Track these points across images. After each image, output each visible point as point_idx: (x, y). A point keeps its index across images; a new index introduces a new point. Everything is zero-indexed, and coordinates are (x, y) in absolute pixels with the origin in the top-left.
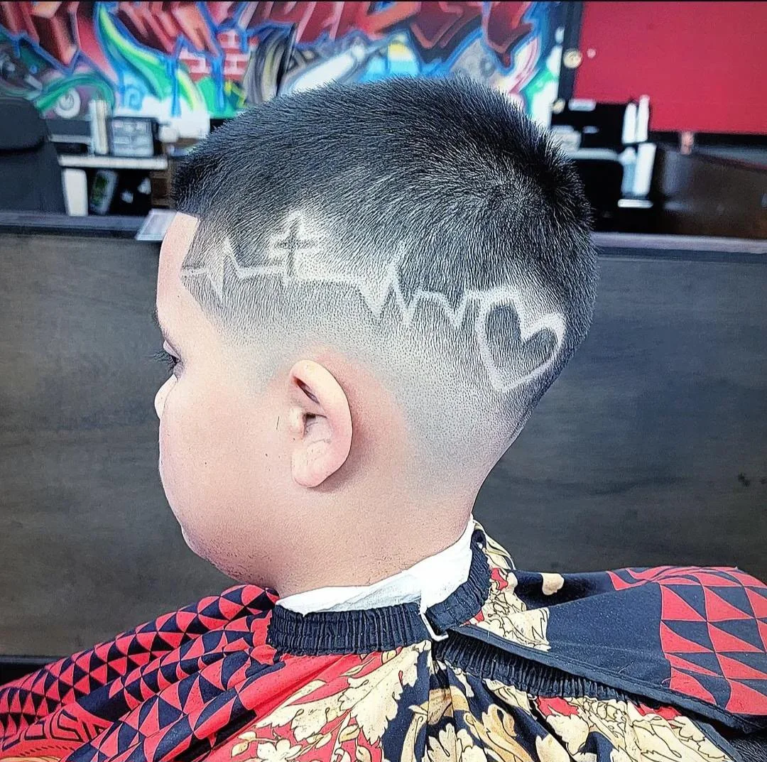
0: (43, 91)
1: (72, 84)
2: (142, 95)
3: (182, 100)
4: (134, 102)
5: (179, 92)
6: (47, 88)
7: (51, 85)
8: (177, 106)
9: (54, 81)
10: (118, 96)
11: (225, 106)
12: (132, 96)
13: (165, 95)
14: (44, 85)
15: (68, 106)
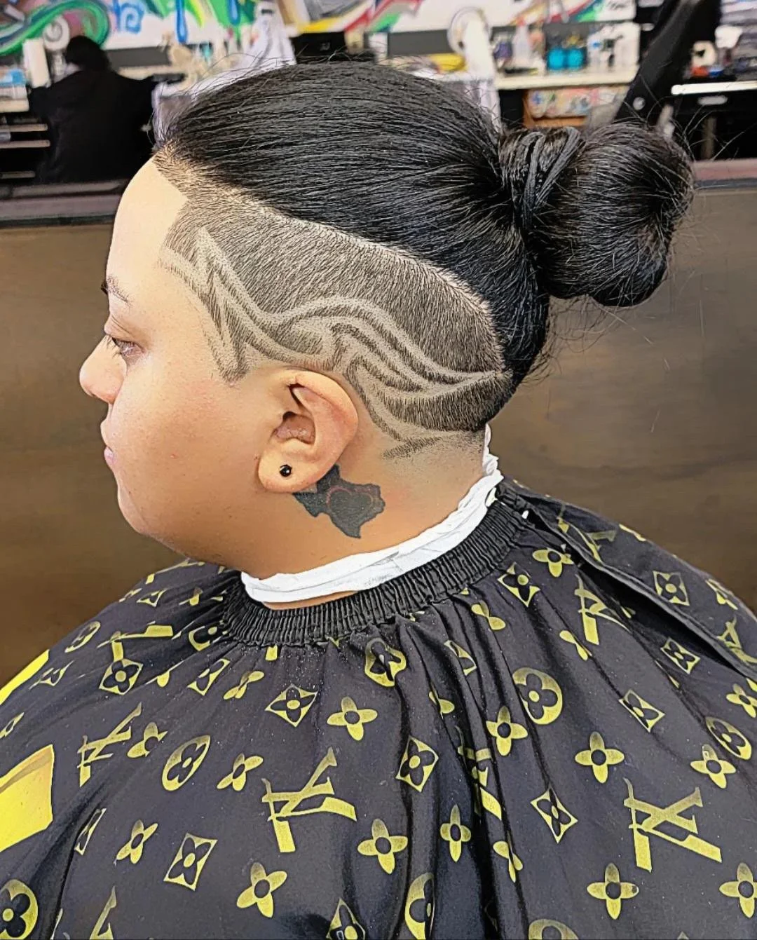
0: (25, 21)
1: (57, 10)
2: (141, 14)
3: (187, 15)
4: (133, 24)
5: (183, 5)
6: (30, 19)
7: (35, 13)
8: (182, 22)
9: (39, 8)
10: (113, 17)
11: (239, 16)
12: (130, 17)
13: (168, 11)
14: (26, 16)
15: (56, 37)
